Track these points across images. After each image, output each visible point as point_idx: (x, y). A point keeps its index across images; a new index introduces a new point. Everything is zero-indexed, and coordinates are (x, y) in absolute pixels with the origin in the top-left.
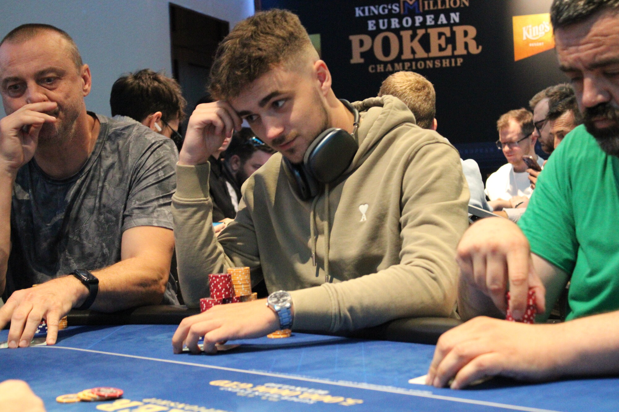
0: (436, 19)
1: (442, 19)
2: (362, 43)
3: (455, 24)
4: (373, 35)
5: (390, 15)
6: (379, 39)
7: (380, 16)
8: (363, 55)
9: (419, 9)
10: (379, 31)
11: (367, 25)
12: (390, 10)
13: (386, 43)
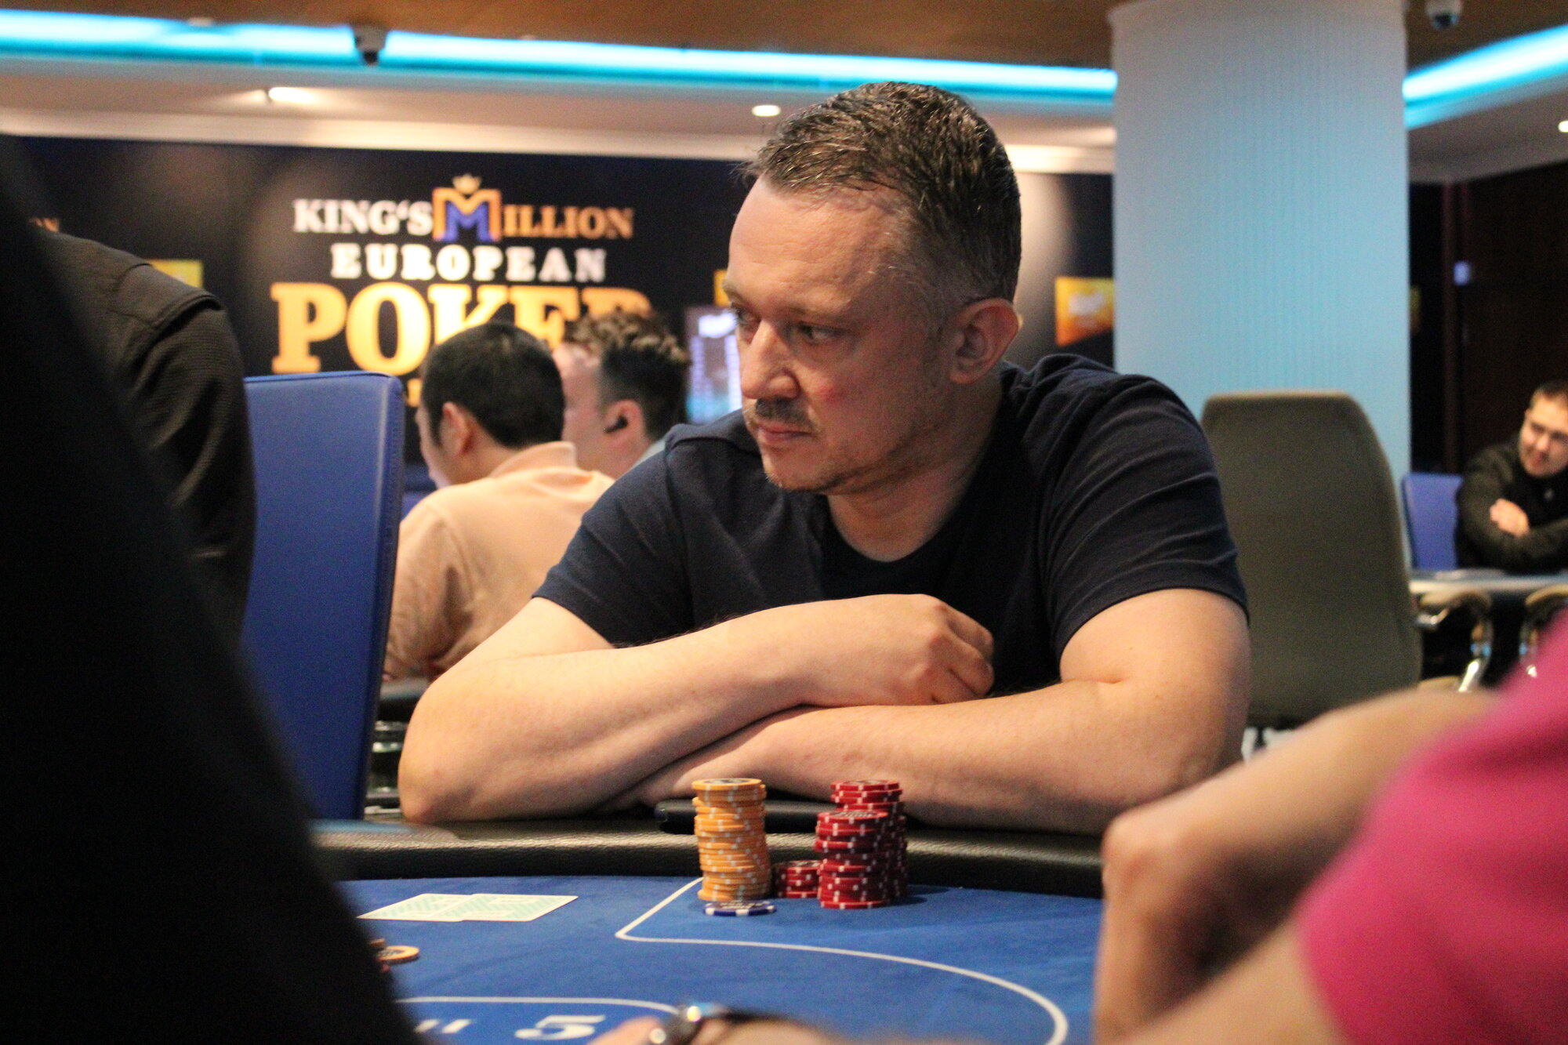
0: (538, 263)
1: (555, 264)
2: (312, 313)
3: (591, 284)
4: (350, 289)
5: (402, 237)
6: (368, 302)
7: (370, 237)
8: (316, 348)
9: (488, 228)
10: (365, 280)
11: (328, 261)
12: (404, 224)
13: (387, 319)
